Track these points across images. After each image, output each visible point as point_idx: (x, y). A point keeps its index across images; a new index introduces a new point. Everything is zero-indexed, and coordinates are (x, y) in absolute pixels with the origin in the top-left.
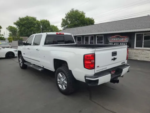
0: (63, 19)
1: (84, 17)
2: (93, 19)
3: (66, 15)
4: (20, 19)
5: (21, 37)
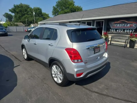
0: (54, 7)
1: (74, 5)
2: (81, 8)
3: (57, 2)
4: (15, 6)
5: (16, 23)
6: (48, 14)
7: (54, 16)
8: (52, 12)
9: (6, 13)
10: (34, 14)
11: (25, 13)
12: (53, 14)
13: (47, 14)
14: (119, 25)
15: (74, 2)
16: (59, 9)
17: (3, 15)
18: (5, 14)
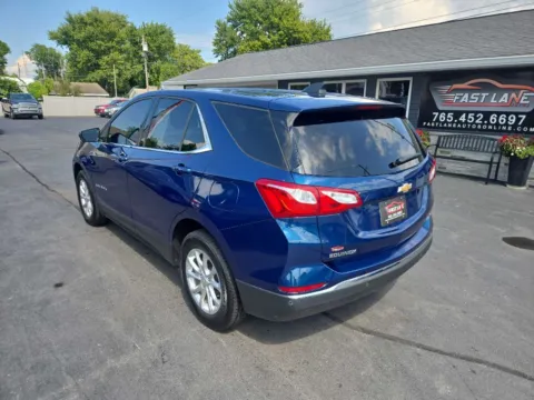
1: (296, 18)
2: (326, 27)
4: (70, 20)
5: (74, 84)
6: (199, 51)
7: (220, 58)
8: (215, 44)
9: (37, 46)
10: (145, 48)
11: (110, 44)
12: (217, 52)
13: (193, 52)
14: (466, 95)
15: (300, 6)
16: (242, 33)
17: (27, 53)
18: (32, 50)
